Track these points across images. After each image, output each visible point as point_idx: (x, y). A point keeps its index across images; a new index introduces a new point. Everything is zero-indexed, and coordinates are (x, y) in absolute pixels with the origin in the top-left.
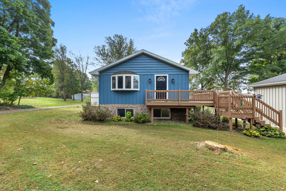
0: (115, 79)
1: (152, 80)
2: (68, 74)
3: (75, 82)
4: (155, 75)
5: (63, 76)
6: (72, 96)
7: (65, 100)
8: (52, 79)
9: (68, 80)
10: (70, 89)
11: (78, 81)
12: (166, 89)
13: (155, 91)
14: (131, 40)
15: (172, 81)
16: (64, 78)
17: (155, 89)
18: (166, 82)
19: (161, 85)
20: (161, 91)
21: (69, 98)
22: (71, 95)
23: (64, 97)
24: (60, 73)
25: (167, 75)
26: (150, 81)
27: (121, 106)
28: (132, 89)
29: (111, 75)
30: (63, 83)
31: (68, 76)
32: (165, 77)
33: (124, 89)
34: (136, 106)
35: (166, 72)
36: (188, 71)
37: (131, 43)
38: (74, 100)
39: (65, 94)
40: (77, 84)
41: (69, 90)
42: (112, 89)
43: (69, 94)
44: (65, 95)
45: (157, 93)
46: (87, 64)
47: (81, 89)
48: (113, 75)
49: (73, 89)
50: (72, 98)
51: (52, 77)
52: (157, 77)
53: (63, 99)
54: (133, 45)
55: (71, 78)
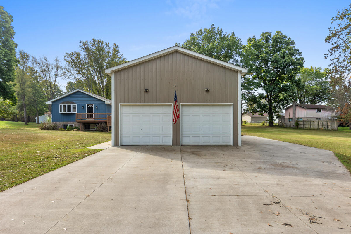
0: (65, 107)
1: (84, 107)
2: (30, 90)
3: (41, 100)
4: (86, 104)
5: (24, 92)
6: (36, 118)
7: (26, 124)
8: (15, 101)
9: (31, 97)
10: (33, 108)
11: (43, 98)
12: (93, 113)
13: (87, 114)
14: (115, 45)
15: (97, 108)
16: (24, 95)
17: (86, 113)
18: (93, 108)
19: (90, 110)
20: (90, 114)
21: (31, 122)
22: (34, 117)
23: (25, 120)
24: (20, 89)
25: (94, 104)
26: (84, 108)
27: (66, 123)
28: (72, 112)
29: (59, 104)
30: (24, 100)
31: (31, 93)
32: (93, 105)
33: (67, 112)
34: (75, 122)
35: (93, 103)
36: (105, 102)
37: (116, 47)
38: (38, 123)
39: (26, 115)
40: (42, 102)
41: (32, 110)
42: (60, 113)
43: (32, 116)
44: (26, 117)
45: (88, 115)
46: (56, 75)
47: (48, 109)
48: (60, 104)
49: (37, 109)
50: (35, 122)
51: (15, 99)
52: (88, 105)
53: (24, 122)
54: (118, 51)
55: (34, 94)
